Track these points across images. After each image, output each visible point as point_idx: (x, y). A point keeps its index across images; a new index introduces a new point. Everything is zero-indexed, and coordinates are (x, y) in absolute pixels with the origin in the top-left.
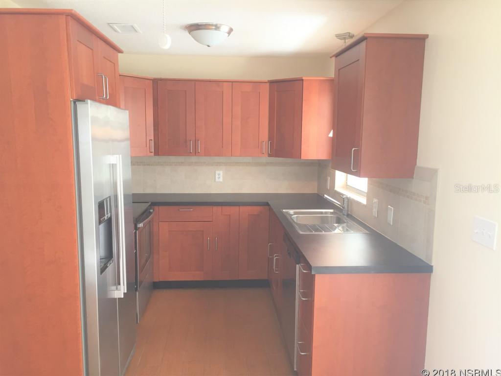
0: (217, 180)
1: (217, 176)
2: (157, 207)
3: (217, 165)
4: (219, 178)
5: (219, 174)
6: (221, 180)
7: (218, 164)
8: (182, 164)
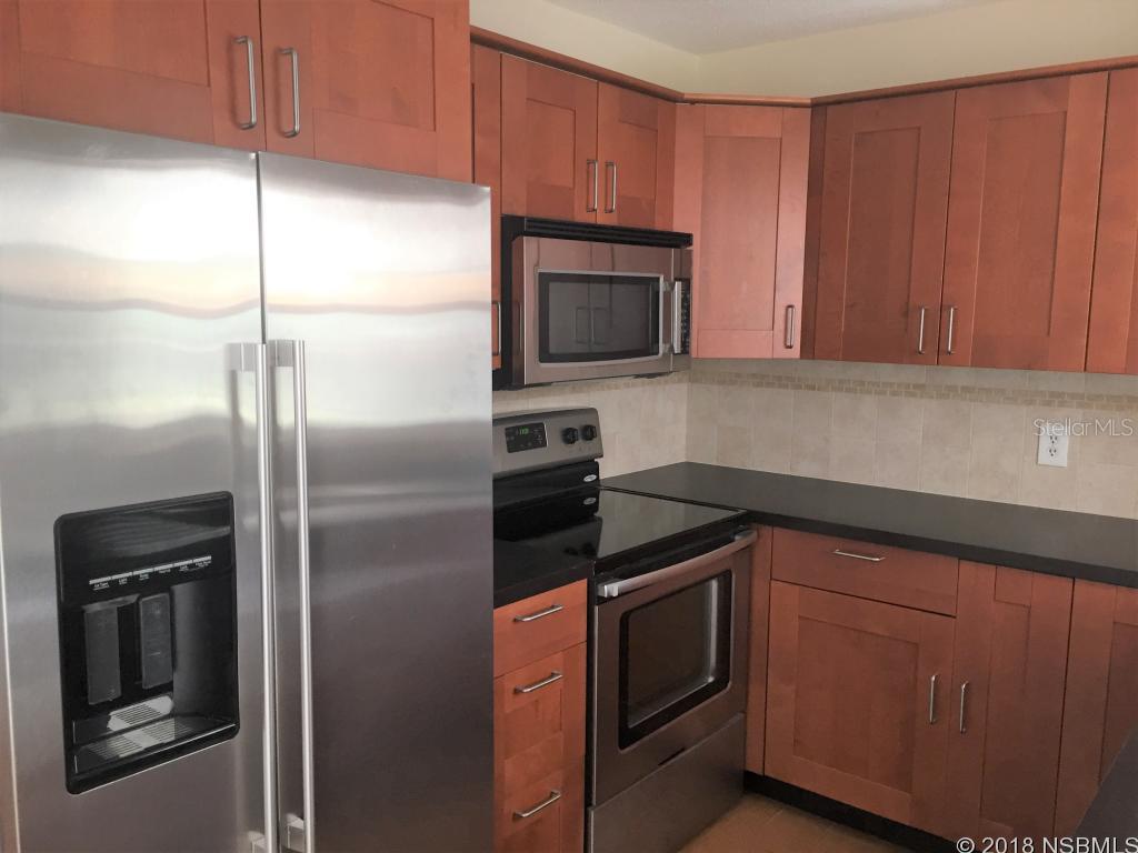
0: (1044, 458)
1: (1045, 444)
2: (770, 528)
3: (1048, 404)
4: (1052, 452)
5: (1054, 439)
6: (1062, 459)
7: (1056, 399)
8: (918, 390)
